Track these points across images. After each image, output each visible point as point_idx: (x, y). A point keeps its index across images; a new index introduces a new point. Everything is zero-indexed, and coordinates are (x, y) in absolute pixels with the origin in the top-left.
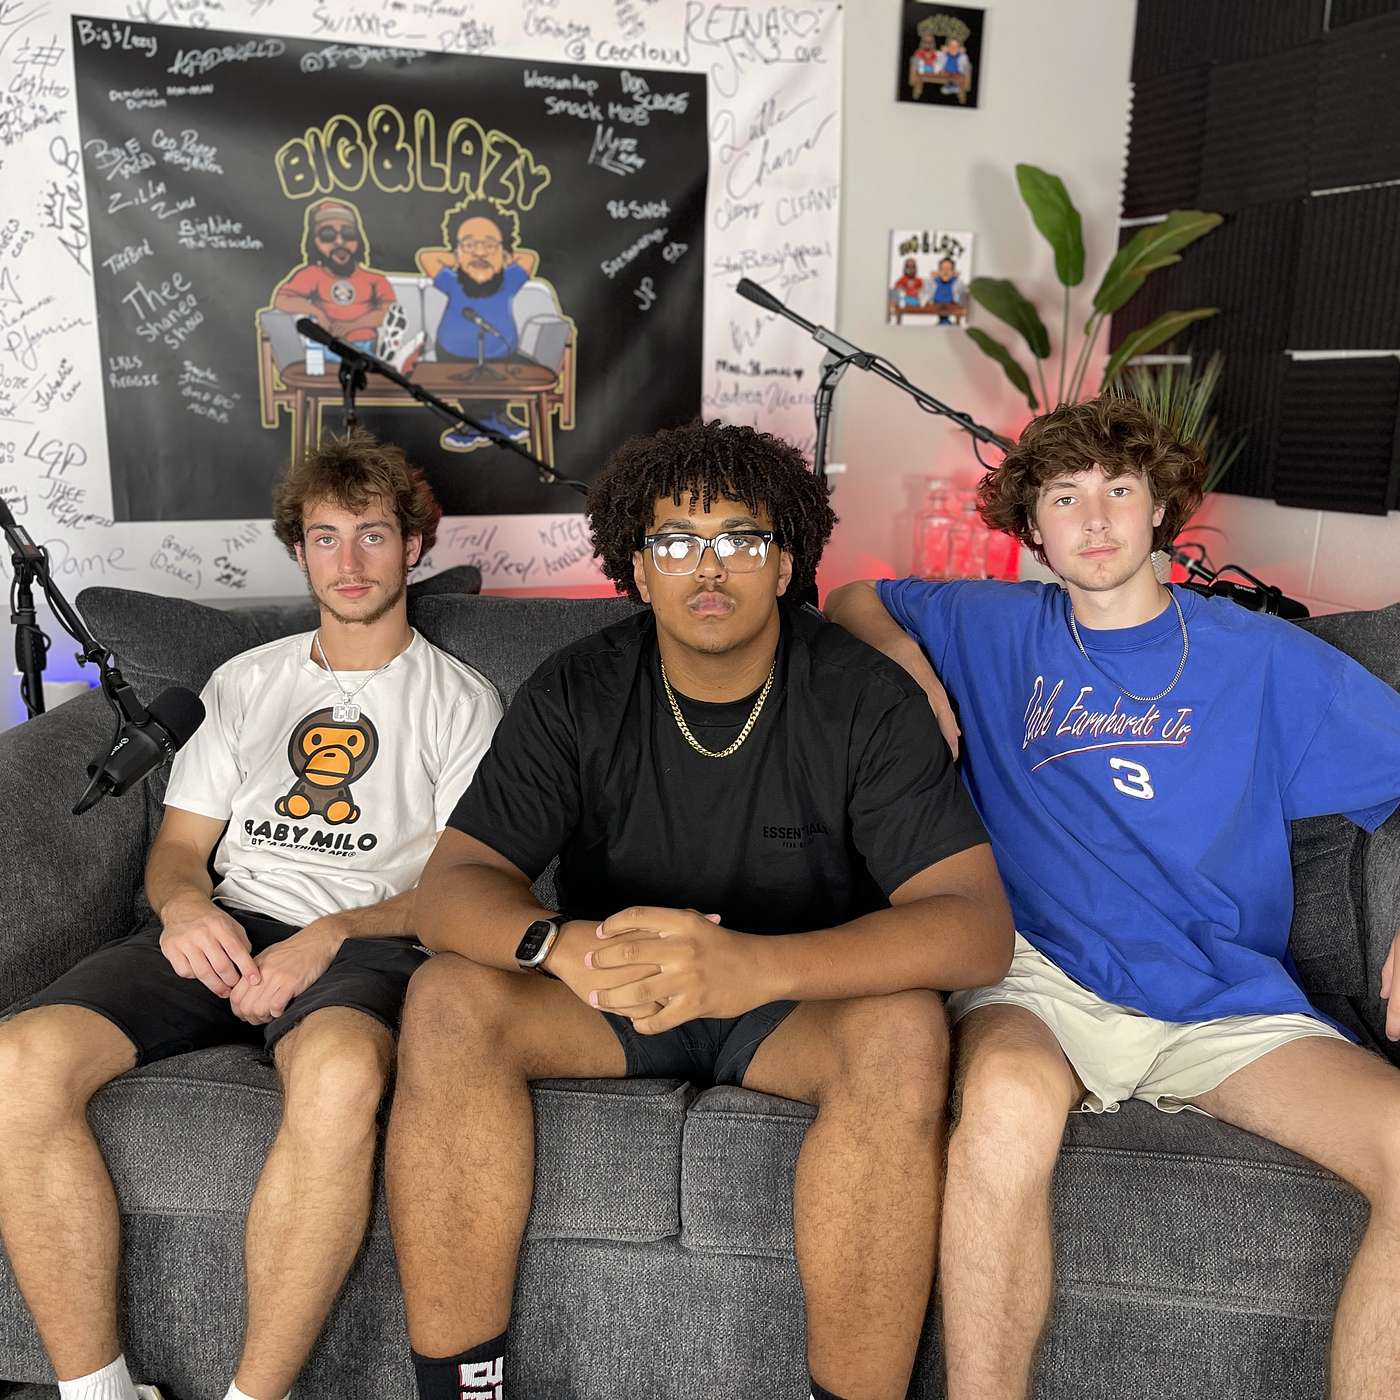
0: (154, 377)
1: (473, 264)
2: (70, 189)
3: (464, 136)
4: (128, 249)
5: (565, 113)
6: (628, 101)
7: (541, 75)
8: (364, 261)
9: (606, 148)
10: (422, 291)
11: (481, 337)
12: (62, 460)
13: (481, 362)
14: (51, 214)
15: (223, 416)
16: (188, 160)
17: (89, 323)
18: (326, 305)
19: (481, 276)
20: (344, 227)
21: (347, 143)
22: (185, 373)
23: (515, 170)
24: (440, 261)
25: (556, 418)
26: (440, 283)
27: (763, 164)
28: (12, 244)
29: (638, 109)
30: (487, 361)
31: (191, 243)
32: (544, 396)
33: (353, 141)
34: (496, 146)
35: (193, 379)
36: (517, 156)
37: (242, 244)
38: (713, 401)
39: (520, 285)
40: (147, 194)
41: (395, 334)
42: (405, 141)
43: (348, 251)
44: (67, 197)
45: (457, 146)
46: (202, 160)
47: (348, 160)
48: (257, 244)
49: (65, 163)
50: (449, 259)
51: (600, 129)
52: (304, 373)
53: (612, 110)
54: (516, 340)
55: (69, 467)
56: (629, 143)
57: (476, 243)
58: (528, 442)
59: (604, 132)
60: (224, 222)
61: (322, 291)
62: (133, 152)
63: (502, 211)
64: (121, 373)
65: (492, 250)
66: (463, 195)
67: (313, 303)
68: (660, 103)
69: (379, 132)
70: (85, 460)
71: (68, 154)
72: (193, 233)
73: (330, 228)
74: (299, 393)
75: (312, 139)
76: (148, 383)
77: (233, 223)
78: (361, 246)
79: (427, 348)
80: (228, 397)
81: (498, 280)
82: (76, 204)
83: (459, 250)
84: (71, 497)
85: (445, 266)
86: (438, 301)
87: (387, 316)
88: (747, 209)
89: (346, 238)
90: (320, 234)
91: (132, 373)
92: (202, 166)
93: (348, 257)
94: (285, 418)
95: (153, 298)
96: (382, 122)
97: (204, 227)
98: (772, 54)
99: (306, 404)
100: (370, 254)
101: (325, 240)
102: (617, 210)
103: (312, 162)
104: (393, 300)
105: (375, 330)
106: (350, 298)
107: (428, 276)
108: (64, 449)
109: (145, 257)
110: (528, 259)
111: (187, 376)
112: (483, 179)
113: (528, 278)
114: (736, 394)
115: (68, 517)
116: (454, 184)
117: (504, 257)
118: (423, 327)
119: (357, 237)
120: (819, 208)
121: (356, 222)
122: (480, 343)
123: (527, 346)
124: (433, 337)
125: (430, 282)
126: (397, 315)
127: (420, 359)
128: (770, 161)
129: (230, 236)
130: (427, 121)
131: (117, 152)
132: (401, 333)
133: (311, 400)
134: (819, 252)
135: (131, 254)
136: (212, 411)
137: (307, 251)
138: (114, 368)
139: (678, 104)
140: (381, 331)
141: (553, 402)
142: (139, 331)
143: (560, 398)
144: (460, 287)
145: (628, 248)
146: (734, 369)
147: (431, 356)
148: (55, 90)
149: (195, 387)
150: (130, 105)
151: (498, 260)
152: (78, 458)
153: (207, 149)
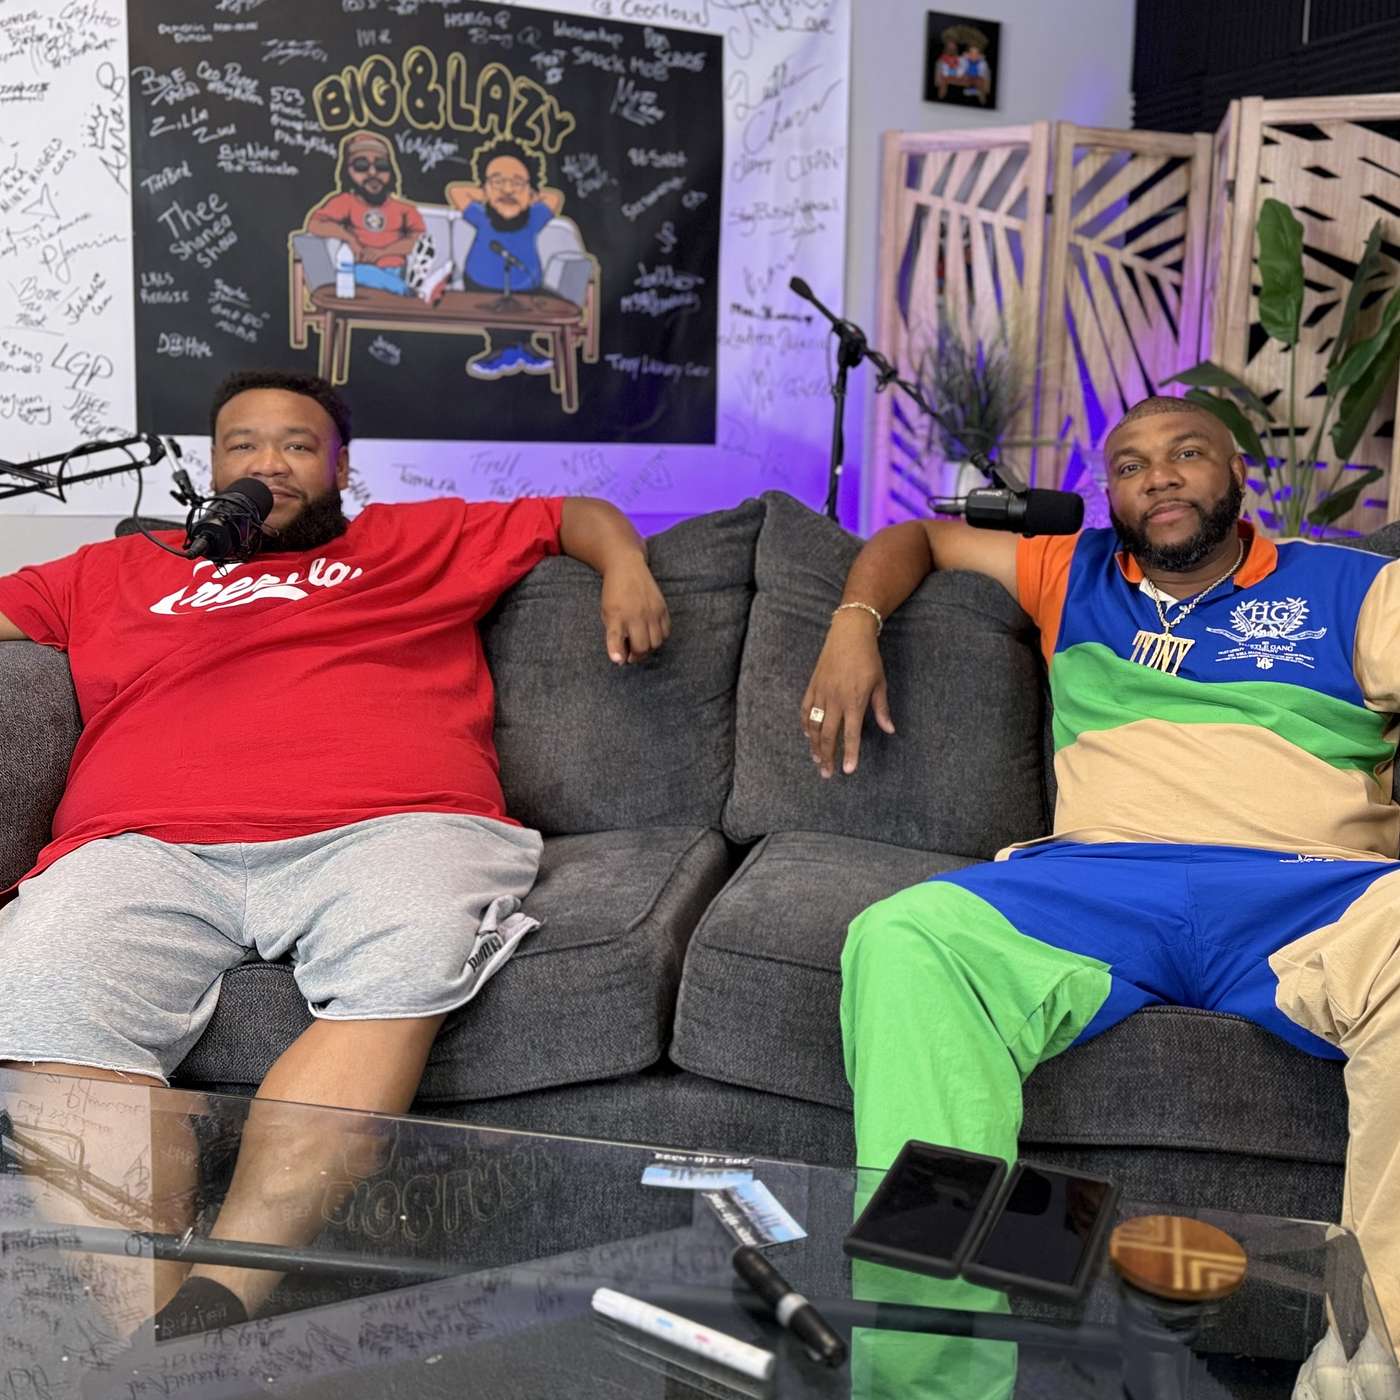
0: (185, 294)
1: (501, 200)
2: (114, 112)
3: (492, 81)
4: (167, 170)
5: (589, 64)
6: (649, 56)
7: (570, 25)
8: (394, 190)
9: (627, 100)
10: (451, 224)
11: (507, 269)
12: (88, 371)
13: (507, 293)
14: (94, 134)
15: (252, 335)
16: (230, 91)
17: (124, 240)
18: (357, 231)
19: (509, 212)
20: (377, 159)
21: (382, 81)
22: (215, 290)
23: (541, 115)
24: (469, 195)
25: (579, 351)
26: (469, 216)
27: (776, 124)
28: (54, 163)
29: (658, 65)
30: (512, 292)
31: (229, 167)
32: (568, 330)
33: (387, 78)
34: (523, 92)
35: (223, 298)
36: (542, 102)
37: (278, 170)
38: (728, 342)
39: (544, 223)
40: (189, 120)
41: (424, 262)
42: (437, 82)
43: (380, 181)
44: (111, 119)
45: (486, 90)
46: (244, 91)
47: (383, 97)
48: (292, 170)
49: (111, 87)
50: (478, 194)
51: (622, 81)
52: (334, 296)
53: (635, 63)
54: (541, 274)
55: (95, 379)
56: (648, 96)
57: (504, 180)
58: (552, 372)
59: (626, 84)
60: (262, 148)
61: (354, 219)
62: (178, 80)
63: (529, 152)
64: (152, 289)
65: (518, 188)
66: (490, 136)
67: (346, 228)
68: (679, 61)
69: (412, 73)
70: (111, 374)
71: (114, 79)
72: (232, 157)
73: (364, 159)
74: (329, 315)
75: (349, 77)
76: (178, 300)
77: (271, 149)
78: (393, 176)
79: (456, 276)
80: (258, 315)
81: (524, 217)
82: (119, 126)
83: (488, 186)
84: (96, 408)
85: (474, 201)
86: (466, 234)
87: (417, 246)
88: (760, 164)
89: (380, 169)
90: (354, 164)
91: (164, 289)
92: (243, 98)
93: (380, 188)
94: (314, 338)
95: (189, 218)
96: (416, 64)
97: (243, 152)
98: (784, 22)
99: (335, 327)
100: (403, 185)
101: (359, 169)
102: (637, 157)
103: (348, 97)
104: (422, 230)
105: (404, 257)
106: (381, 226)
107: (457, 209)
108: (91, 361)
109: (183, 179)
110: (553, 199)
111: (217, 295)
112: (510, 121)
113: (552, 216)
114: (750, 336)
115: (91, 428)
116: (483, 123)
117: (531, 196)
118: (452, 257)
119: (389, 169)
120: (826, 166)
121: (388, 155)
122: (506, 276)
123: (552, 280)
124: (461, 266)
125: (459, 214)
126: (426, 245)
127: (448, 287)
128: (782, 120)
129: (267, 162)
130: (459, 65)
131: (163, 80)
132: (430, 262)
133: (341, 322)
134: (826, 208)
135: (170, 175)
136: (241, 330)
137: (341, 178)
138: (145, 283)
139: (695, 62)
140: (410, 259)
141: (578, 334)
142: (173, 249)
143: (584, 332)
144: (487, 222)
145: (647, 193)
146: (748, 313)
147: (459, 285)
148: (108, 20)
149: (225, 305)
150: (178, 38)
151: (524, 198)
152: (105, 370)
153: (248, 81)
